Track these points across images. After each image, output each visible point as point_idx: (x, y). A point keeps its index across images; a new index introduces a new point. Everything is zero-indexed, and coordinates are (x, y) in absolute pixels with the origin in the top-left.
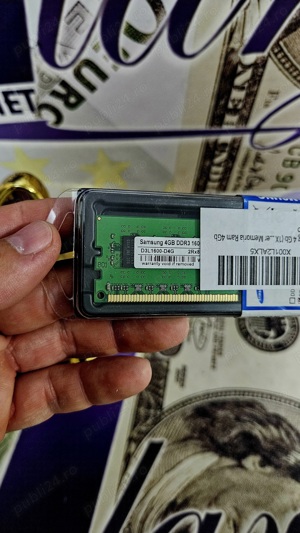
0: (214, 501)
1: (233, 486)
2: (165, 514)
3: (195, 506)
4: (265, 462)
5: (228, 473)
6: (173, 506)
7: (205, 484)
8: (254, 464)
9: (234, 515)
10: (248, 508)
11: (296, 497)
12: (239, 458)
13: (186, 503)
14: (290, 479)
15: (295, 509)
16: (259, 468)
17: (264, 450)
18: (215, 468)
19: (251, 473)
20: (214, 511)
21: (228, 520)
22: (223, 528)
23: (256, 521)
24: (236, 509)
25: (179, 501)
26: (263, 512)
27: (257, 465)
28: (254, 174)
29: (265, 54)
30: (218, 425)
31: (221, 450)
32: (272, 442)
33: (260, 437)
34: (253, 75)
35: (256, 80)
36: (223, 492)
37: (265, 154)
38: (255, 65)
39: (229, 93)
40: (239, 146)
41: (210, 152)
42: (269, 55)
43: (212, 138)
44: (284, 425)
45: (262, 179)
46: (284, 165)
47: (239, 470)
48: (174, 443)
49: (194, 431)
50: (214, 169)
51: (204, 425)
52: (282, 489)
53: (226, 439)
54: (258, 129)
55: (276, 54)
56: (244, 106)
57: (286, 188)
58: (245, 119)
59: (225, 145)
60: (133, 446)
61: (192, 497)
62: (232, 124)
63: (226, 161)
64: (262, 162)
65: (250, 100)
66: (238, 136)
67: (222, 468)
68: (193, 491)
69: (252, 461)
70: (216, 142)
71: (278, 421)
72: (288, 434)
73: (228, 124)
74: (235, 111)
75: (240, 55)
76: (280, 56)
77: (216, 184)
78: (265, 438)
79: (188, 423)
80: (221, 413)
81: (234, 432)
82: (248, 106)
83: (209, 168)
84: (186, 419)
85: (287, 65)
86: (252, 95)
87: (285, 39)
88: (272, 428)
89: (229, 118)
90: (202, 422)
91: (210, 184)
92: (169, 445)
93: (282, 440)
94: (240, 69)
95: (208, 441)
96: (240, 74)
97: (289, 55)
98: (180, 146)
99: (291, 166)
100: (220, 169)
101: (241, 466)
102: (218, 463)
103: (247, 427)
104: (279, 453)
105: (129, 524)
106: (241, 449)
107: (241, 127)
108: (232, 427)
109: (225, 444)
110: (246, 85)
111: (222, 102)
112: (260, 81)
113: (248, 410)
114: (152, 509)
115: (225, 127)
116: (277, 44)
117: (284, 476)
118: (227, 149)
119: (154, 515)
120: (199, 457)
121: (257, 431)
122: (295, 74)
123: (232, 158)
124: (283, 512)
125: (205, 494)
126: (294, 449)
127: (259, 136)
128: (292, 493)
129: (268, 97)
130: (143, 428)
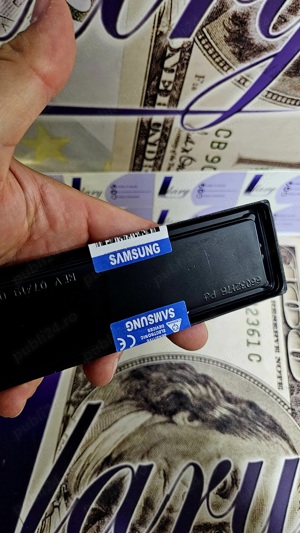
0: (146, 454)
1: (164, 439)
2: (100, 469)
3: (129, 460)
4: (194, 417)
5: (160, 429)
6: (108, 461)
7: (139, 439)
8: (183, 419)
9: (164, 465)
10: (177, 459)
11: (220, 446)
12: (170, 414)
13: (120, 458)
14: (215, 431)
15: (219, 457)
16: (188, 423)
17: (192, 406)
18: (148, 424)
19: (181, 427)
20: (146, 463)
21: (159, 471)
22: (154, 478)
23: (184, 470)
24: (166, 460)
25: (114, 456)
26: (191, 461)
27: (186, 420)
28: (185, 154)
29: (191, 39)
30: (152, 386)
31: (154, 408)
32: (200, 399)
33: (190, 395)
34: (181, 59)
35: (184, 63)
36: (156, 445)
37: (194, 136)
38: (182, 49)
39: (160, 75)
40: (171, 127)
41: (144, 131)
42: (194, 41)
43: (146, 118)
44: (211, 384)
45: (192, 159)
46: (212, 146)
47: (170, 425)
48: (111, 404)
49: (129, 393)
50: (149, 148)
51: (139, 387)
52: (208, 440)
53: (159, 398)
54: (187, 111)
55: (200, 40)
56: (174, 88)
57: (215, 169)
58: (175, 101)
59: (158, 125)
60: (72, 408)
61: (126, 451)
62: (164, 105)
63: (160, 140)
64: (192, 142)
65: (179, 82)
66: (169, 117)
67: (155, 425)
68: (127, 446)
69: (181, 417)
70: (149, 122)
71: (206, 381)
72: (214, 391)
73: (159, 104)
74: (166, 92)
75: (168, 38)
76: (203, 42)
77: (152, 163)
78: (193, 395)
79: (123, 386)
80: (154, 375)
81: (166, 392)
82: (177, 88)
83: (145, 147)
84: (122, 382)
85: (211, 52)
86: (180, 78)
87: (208, 27)
88: (200, 386)
89: (160, 99)
90: (137, 384)
91: (145, 162)
92: (105, 407)
93: (209, 397)
94: (169, 52)
95: (142, 401)
96: (169, 56)
97: (211, 41)
98: (117, 124)
99: (218, 147)
100: (155, 149)
101: (172, 422)
102: (151, 420)
103: (178, 387)
104: (206, 409)
105: (66, 481)
106: (172, 407)
107: (172, 108)
108: (165, 387)
109: (158, 403)
110: (175, 68)
111: (154, 83)
112: (187, 64)
113: (179, 372)
114: (88, 465)
115: (157, 108)
116: (201, 31)
117: (210, 428)
118: (161, 128)
119: (89, 470)
120: (133, 415)
121: (187, 389)
122: (217, 60)
123: (165, 138)
124: (209, 460)
125: (139, 448)
126: (219, 404)
127: (188, 118)
128: (217, 443)
129: (196, 81)
130: (82, 392)
